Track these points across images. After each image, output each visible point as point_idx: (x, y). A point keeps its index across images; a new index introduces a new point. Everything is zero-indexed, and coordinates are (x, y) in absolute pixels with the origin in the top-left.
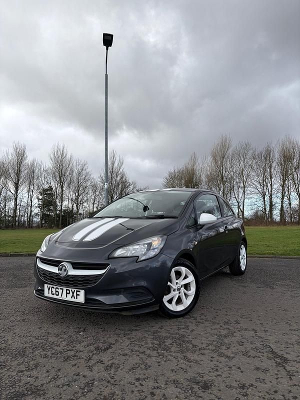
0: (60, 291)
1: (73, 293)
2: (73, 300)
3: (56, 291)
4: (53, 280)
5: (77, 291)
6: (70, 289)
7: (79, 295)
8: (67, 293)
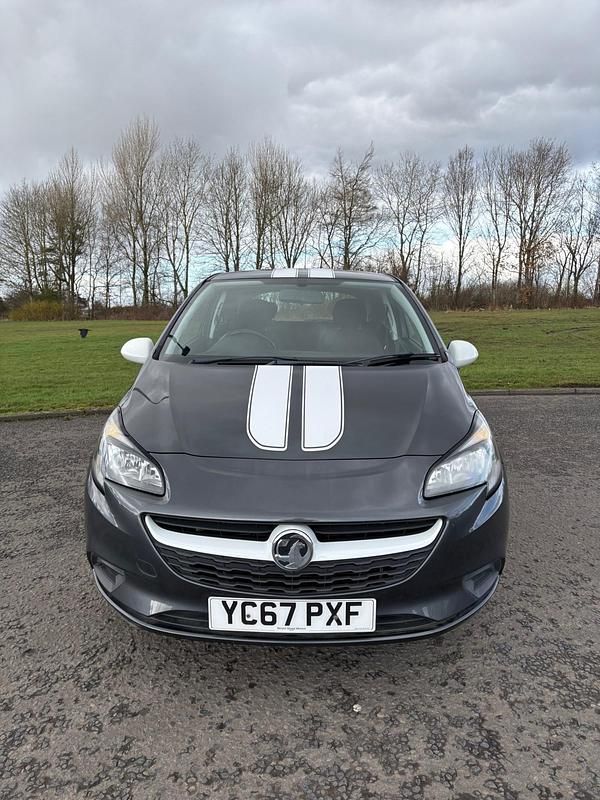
0: (282, 613)
1: (334, 612)
2: (334, 628)
3: (264, 614)
4: (214, 576)
5: (348, 605)
6: (324, 603)
7: (356, 613)
8: (310, 614)
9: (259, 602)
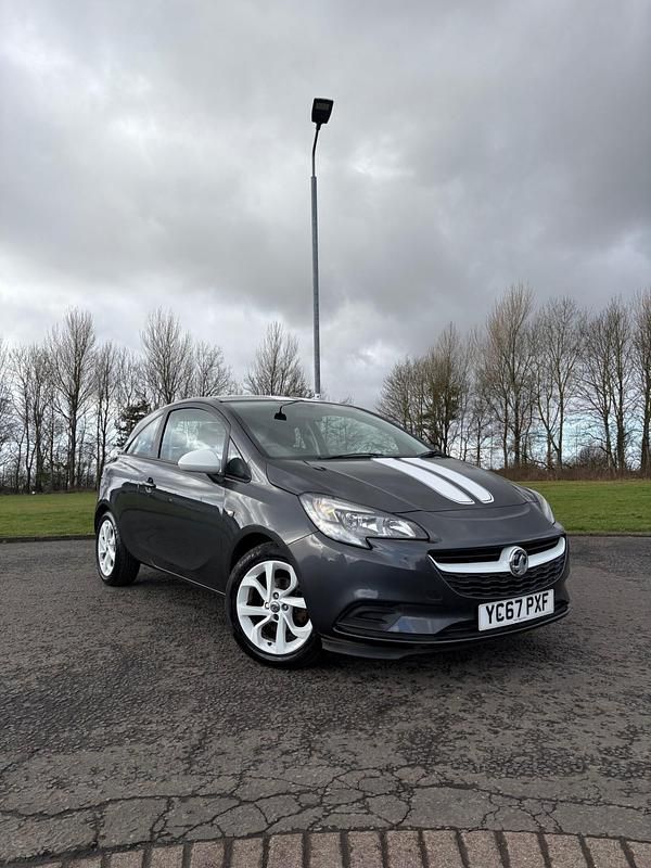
0: (516, 608)
1: (538, 602)
3: (508, 611)
7: (546, 601)
8: (528, 606)
9: (505, 603)
